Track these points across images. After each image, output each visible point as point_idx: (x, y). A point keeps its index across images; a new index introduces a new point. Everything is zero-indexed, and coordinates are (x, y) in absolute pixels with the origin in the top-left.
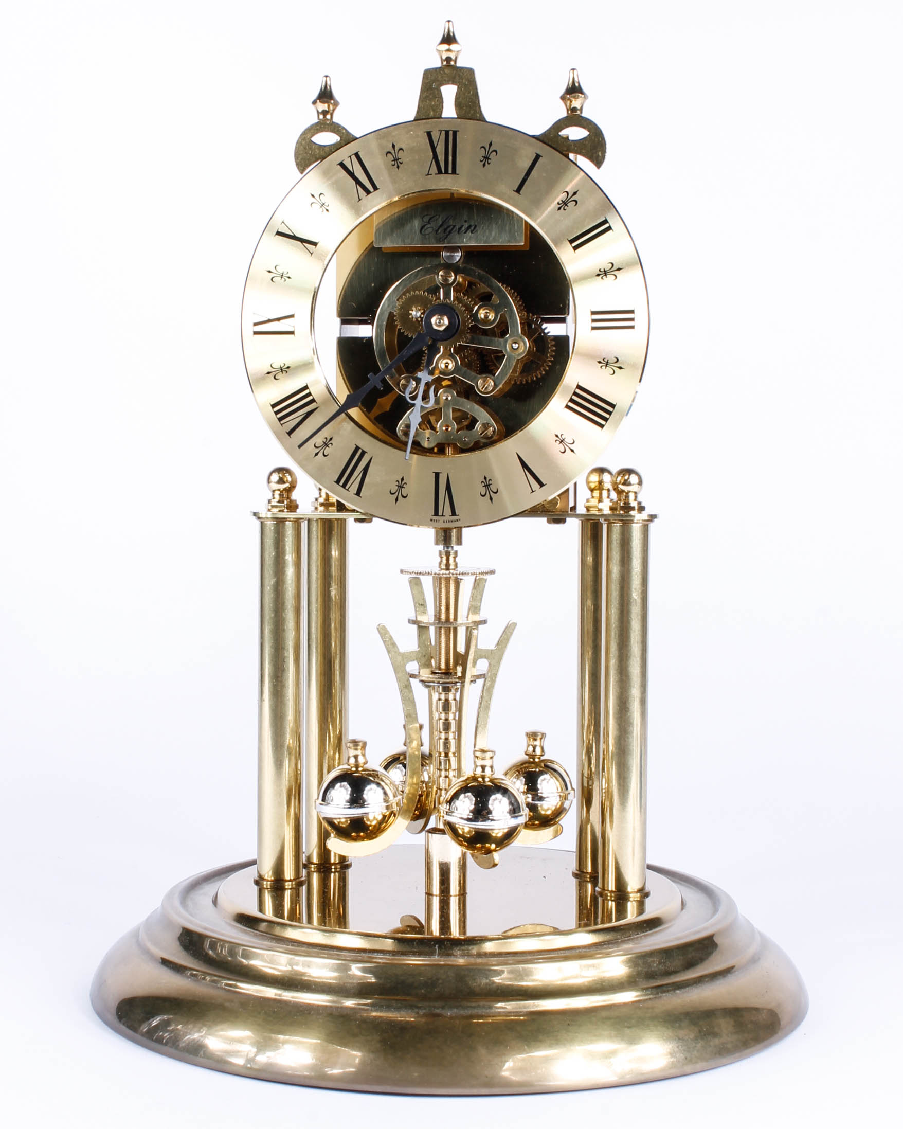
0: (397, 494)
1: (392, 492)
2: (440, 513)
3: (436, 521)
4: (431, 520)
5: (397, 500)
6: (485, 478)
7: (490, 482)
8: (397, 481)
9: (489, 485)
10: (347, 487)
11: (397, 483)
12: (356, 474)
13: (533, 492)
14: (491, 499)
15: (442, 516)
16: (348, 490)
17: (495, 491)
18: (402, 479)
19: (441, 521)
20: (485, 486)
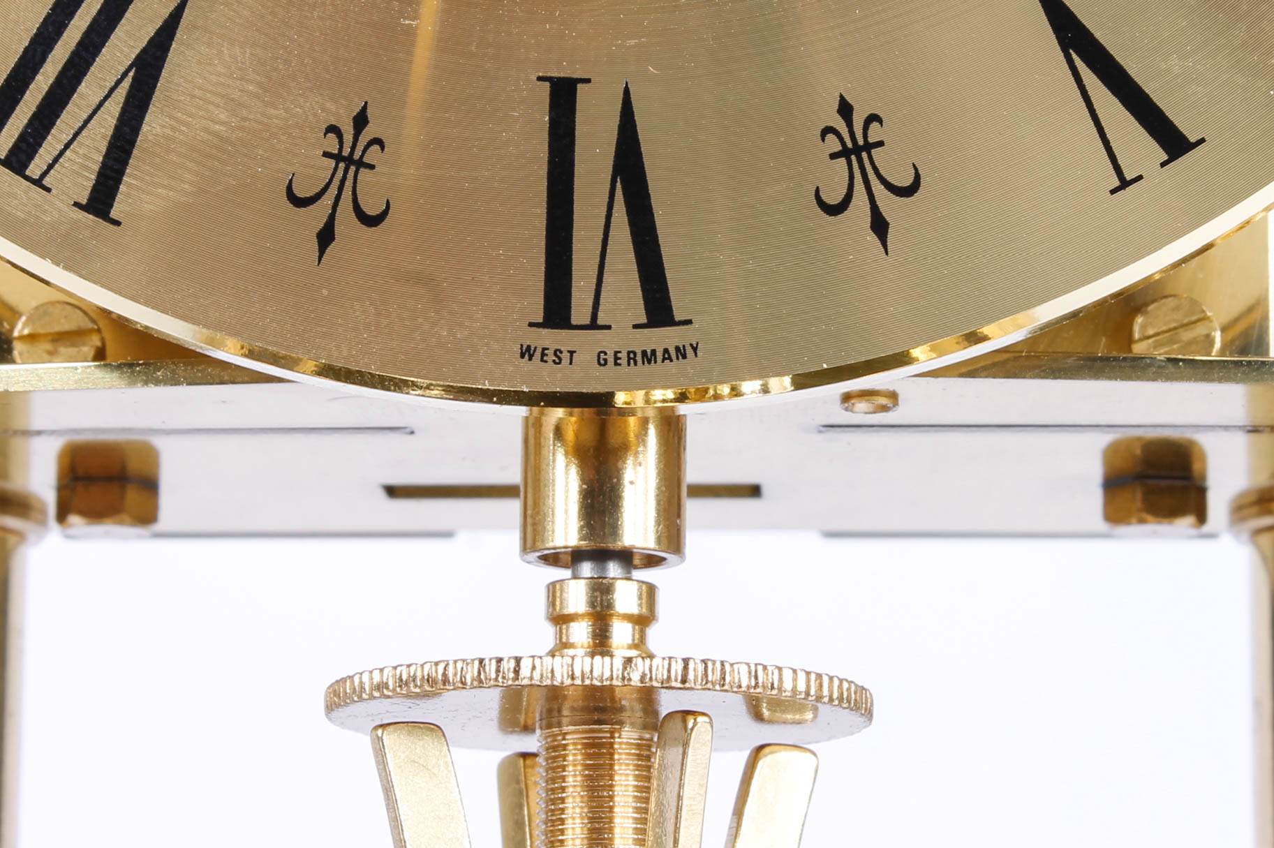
0: (327, 201)
1: (300, 192)
2: (579, 313)
3: (557, 352)
4: (527, 353)
5: (326, 236)
6: (845, 110)
7: (875, 133)
8: (333, 129)
9: (869, 147)
10: (35, 169)
11: (332, 144)
12: (89, 91)
13: (1124, 184)
14: (880, 226)
15: (593, 325)
16: (38, 183)
17: (905, 180)
18: (361, 121)
19: (585, 357)
20: (845, 153)
